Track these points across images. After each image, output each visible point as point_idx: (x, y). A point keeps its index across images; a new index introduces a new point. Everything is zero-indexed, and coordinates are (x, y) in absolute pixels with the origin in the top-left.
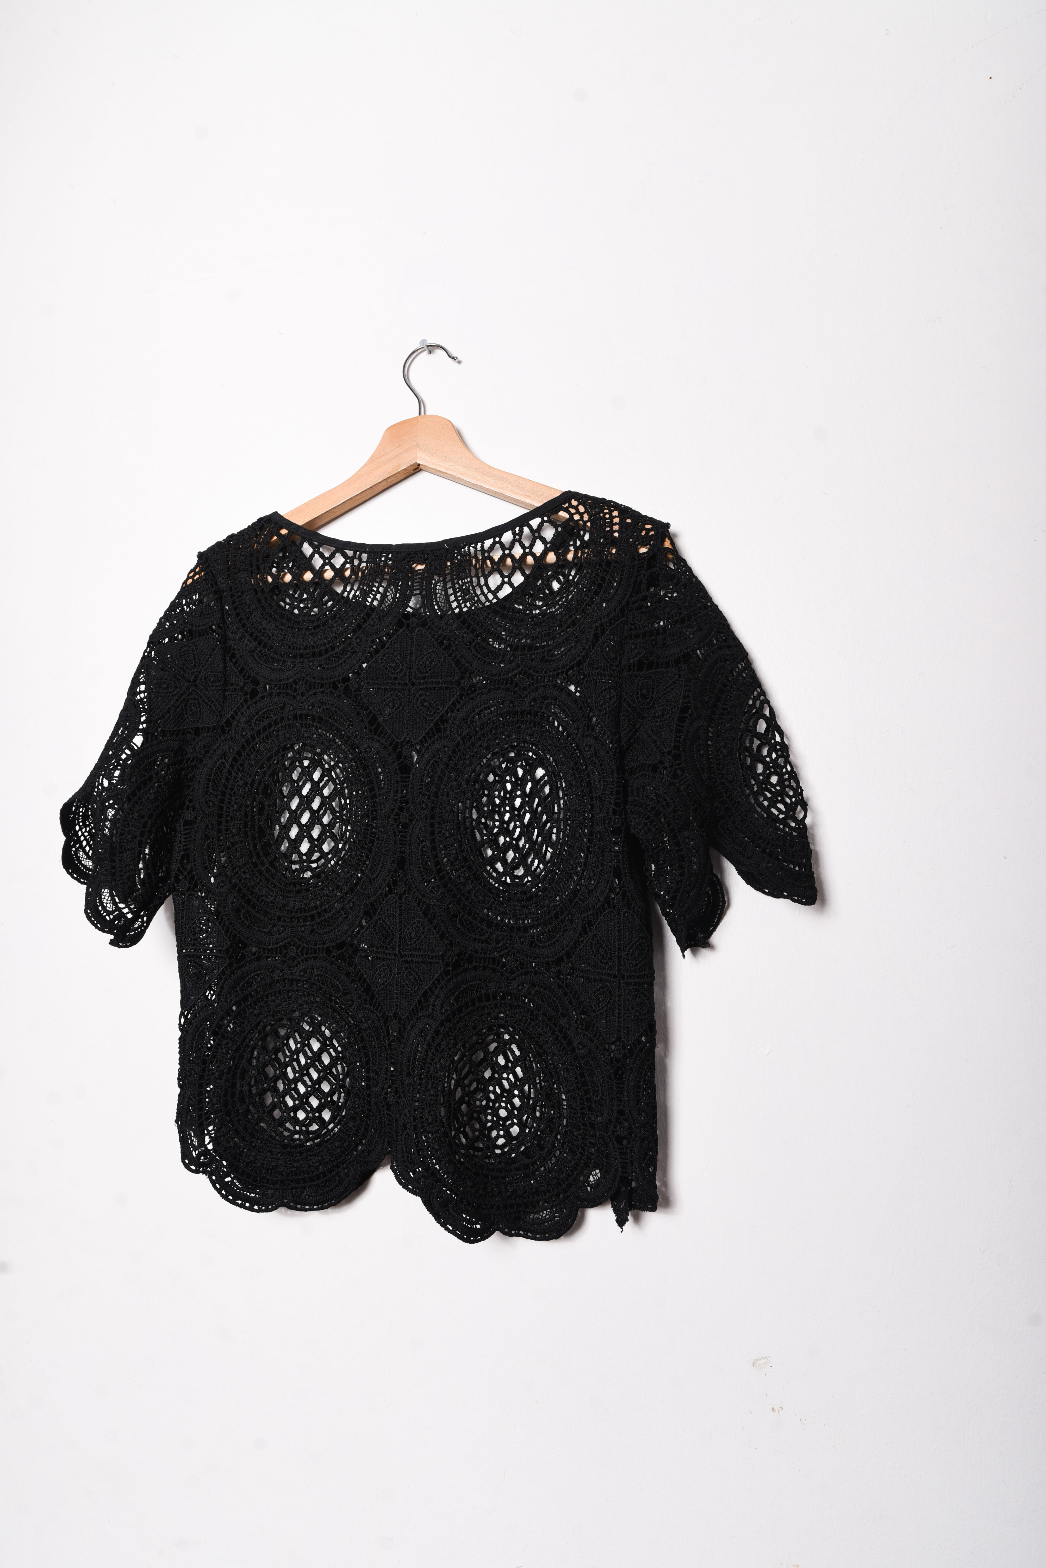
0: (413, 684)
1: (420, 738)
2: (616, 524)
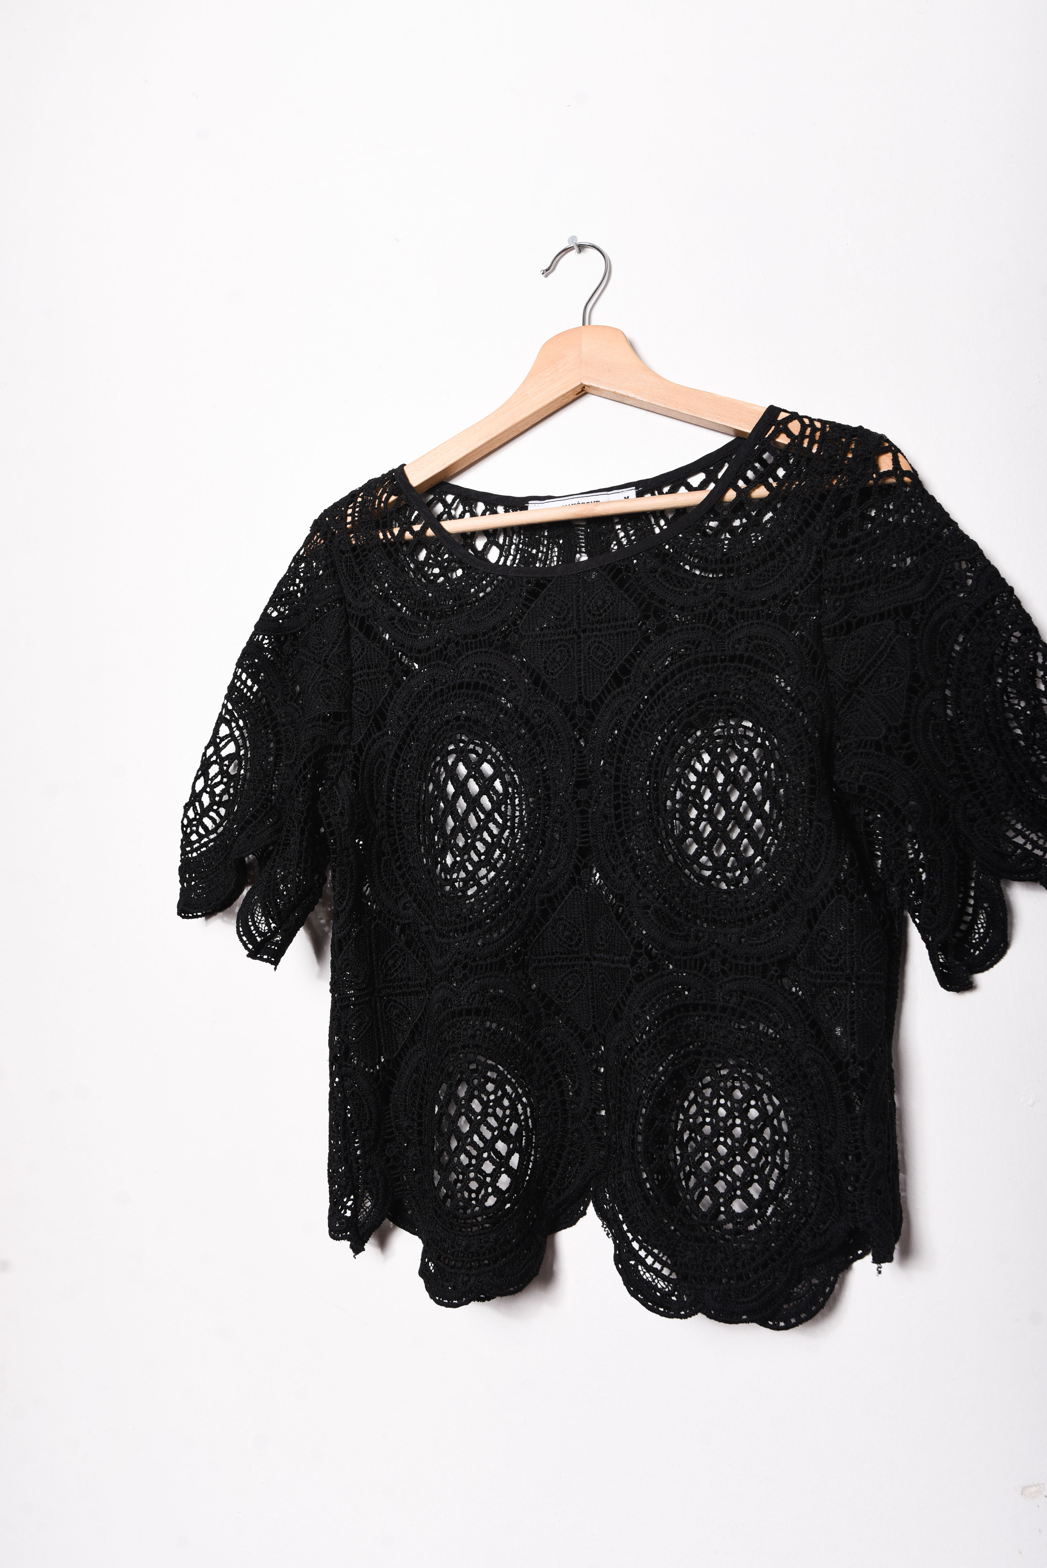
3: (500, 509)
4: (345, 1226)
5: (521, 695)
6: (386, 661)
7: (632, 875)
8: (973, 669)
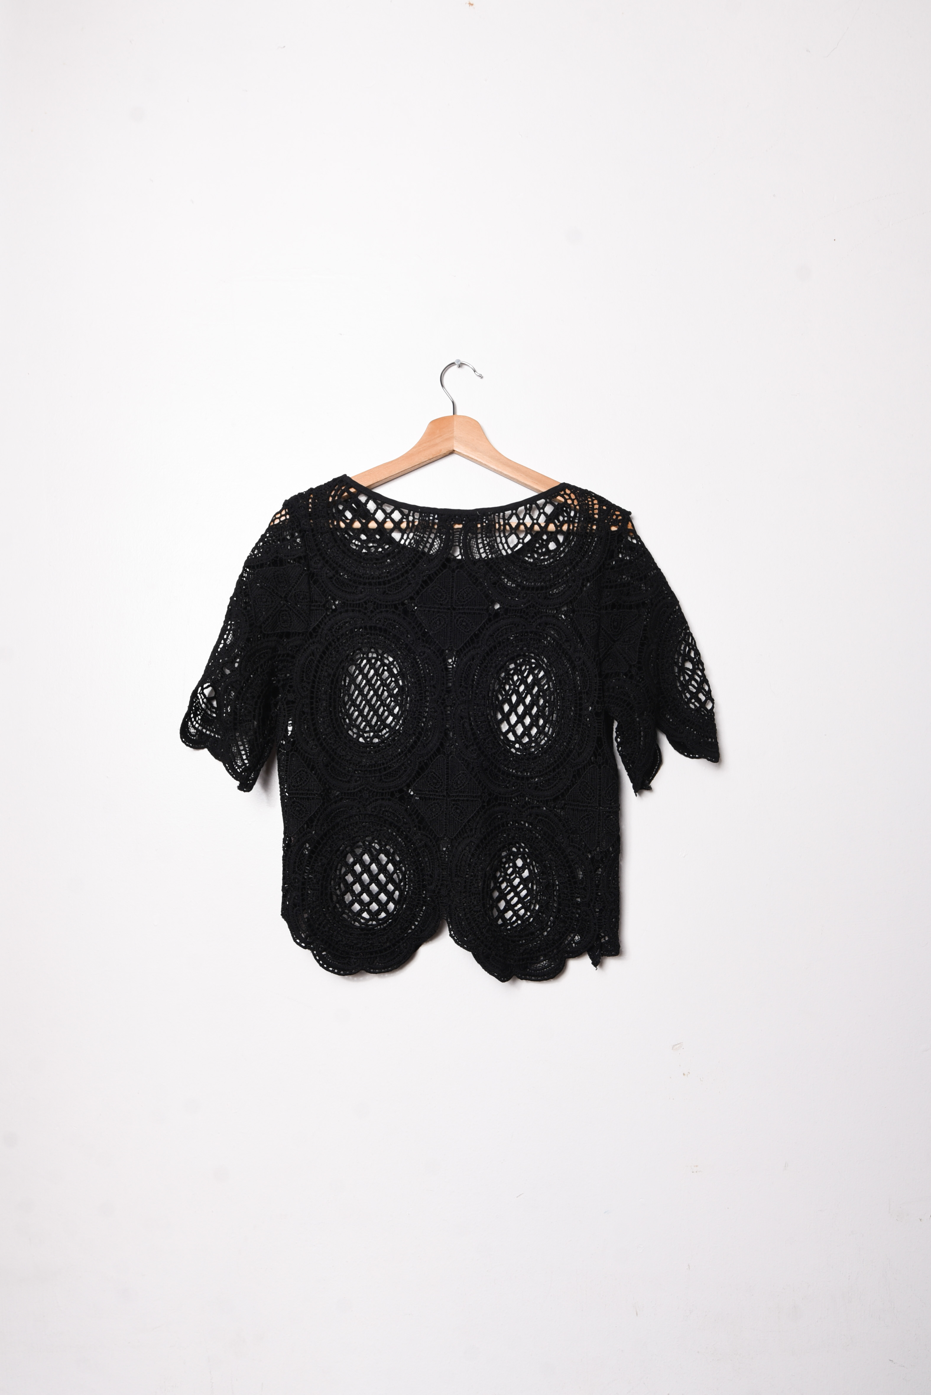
0: (454, 609)
1: (460, 647)
2: (596, 509)
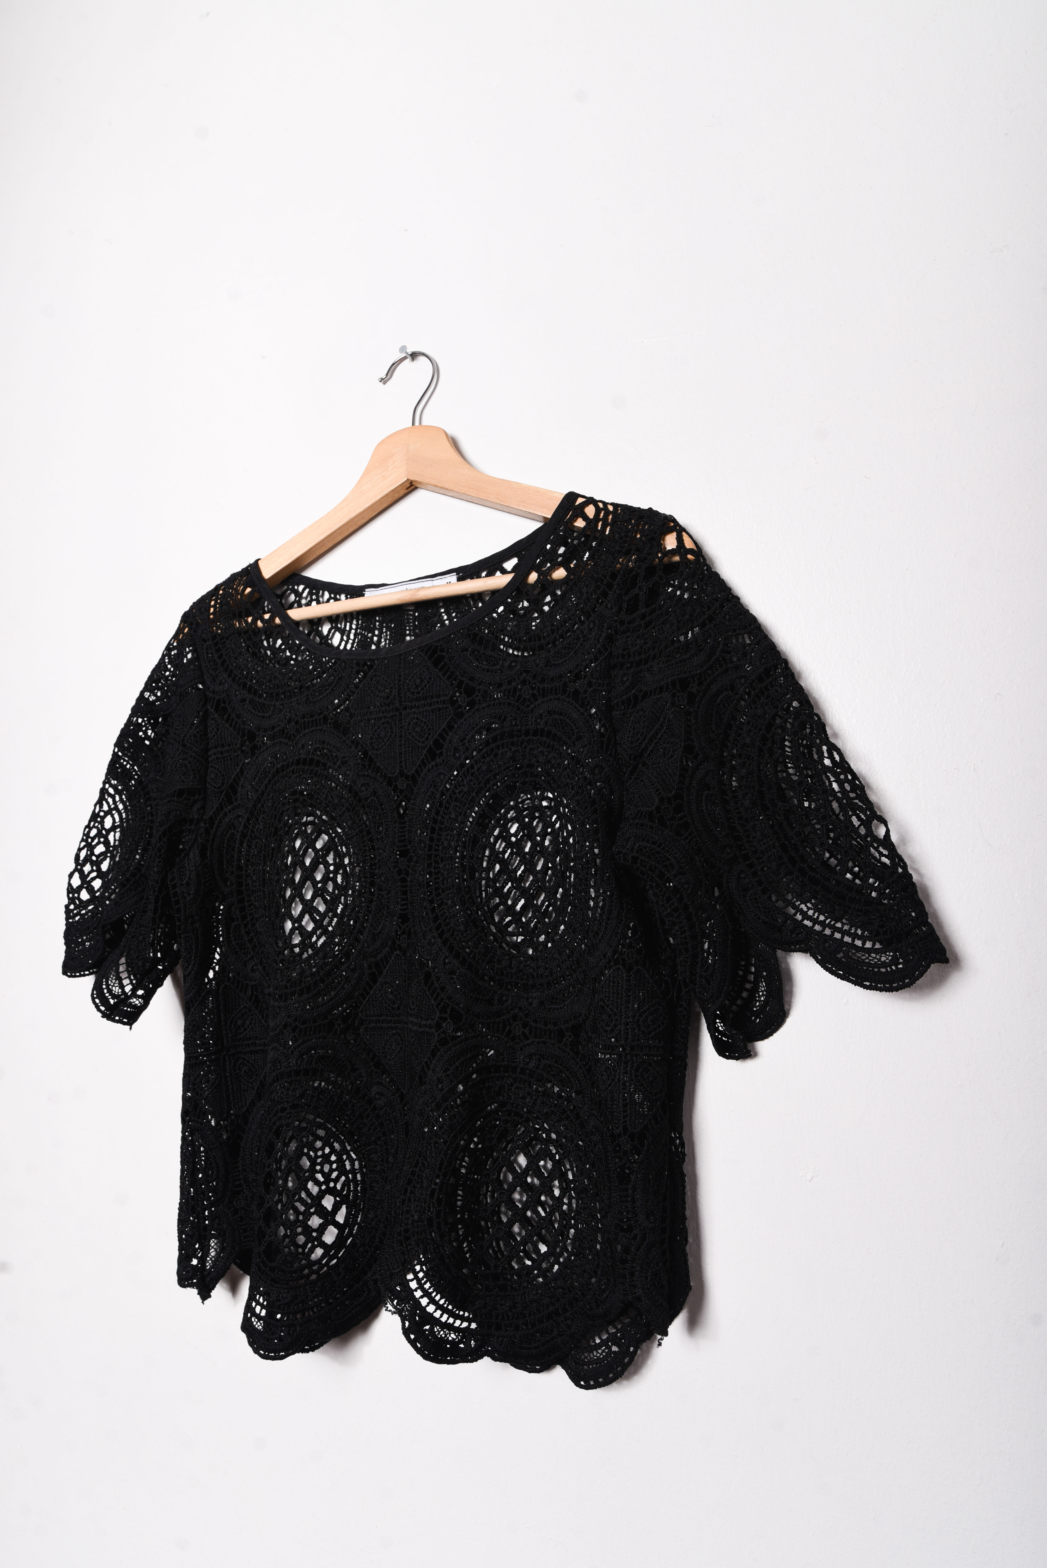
3: (343, 597)
4: (190, 1274)
5: (350, 770)
6: (238, 739)
7: (439, 941)
8: (748, 740)
